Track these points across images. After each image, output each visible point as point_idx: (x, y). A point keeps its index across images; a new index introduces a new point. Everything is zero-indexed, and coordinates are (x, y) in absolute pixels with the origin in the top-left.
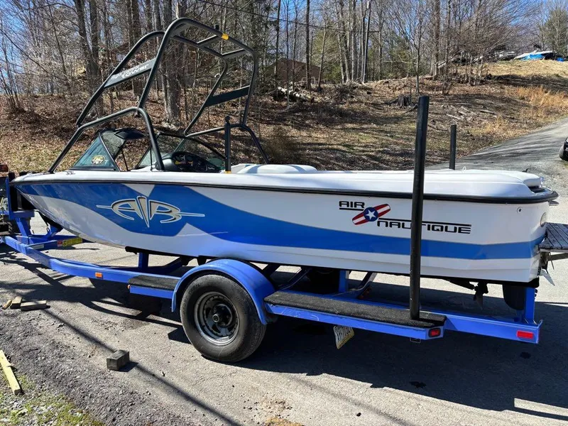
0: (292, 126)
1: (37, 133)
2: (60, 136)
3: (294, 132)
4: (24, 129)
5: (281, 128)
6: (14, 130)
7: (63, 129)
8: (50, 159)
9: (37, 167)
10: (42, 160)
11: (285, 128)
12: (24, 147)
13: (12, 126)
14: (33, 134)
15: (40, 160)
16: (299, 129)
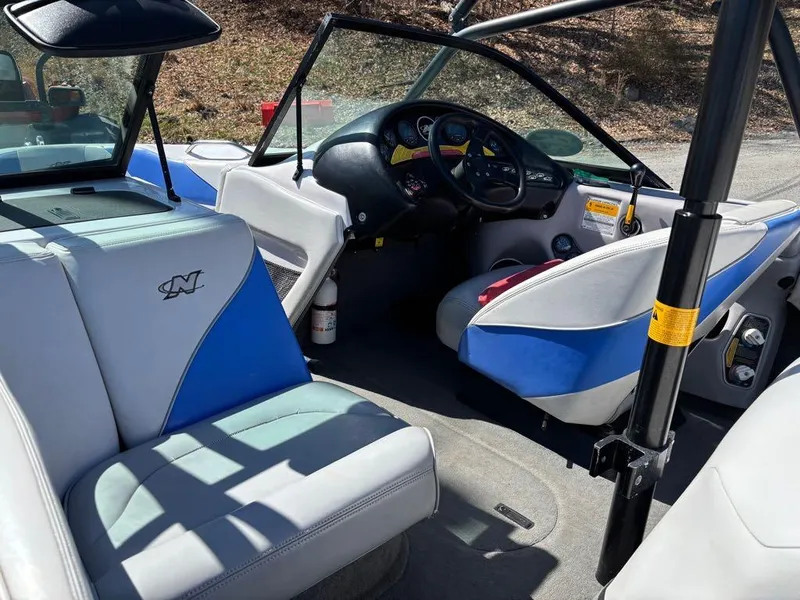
0: (677, 11)
1: (254, 19)
2: (287, 25)
3: (681, 22)
4: (238, 11)
5: (655, 14)
6: (225, 13)
7: (290, 12)
8: (265, 64)
9: (246, 76)
10: (255, 64)
11: (663, 14)
12: (234, 41)
13: (222, 6)
14: (250, 20)
15: (252, 64)
16: (690, 17)
